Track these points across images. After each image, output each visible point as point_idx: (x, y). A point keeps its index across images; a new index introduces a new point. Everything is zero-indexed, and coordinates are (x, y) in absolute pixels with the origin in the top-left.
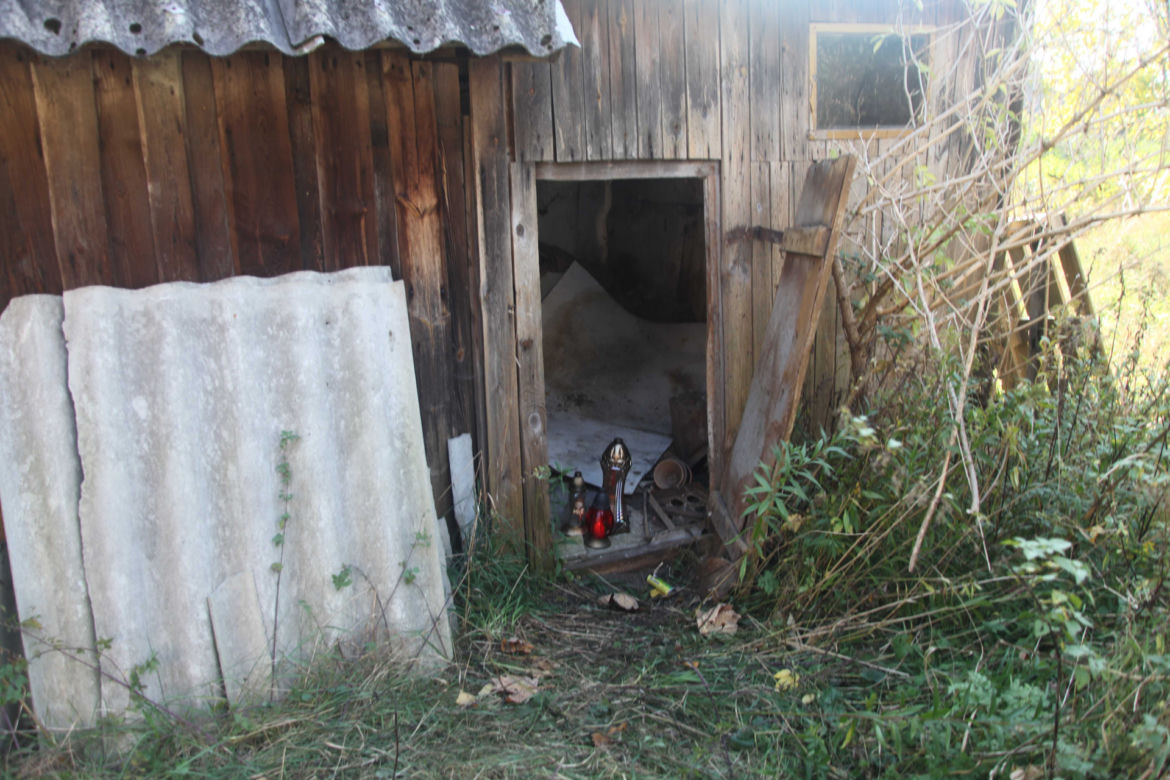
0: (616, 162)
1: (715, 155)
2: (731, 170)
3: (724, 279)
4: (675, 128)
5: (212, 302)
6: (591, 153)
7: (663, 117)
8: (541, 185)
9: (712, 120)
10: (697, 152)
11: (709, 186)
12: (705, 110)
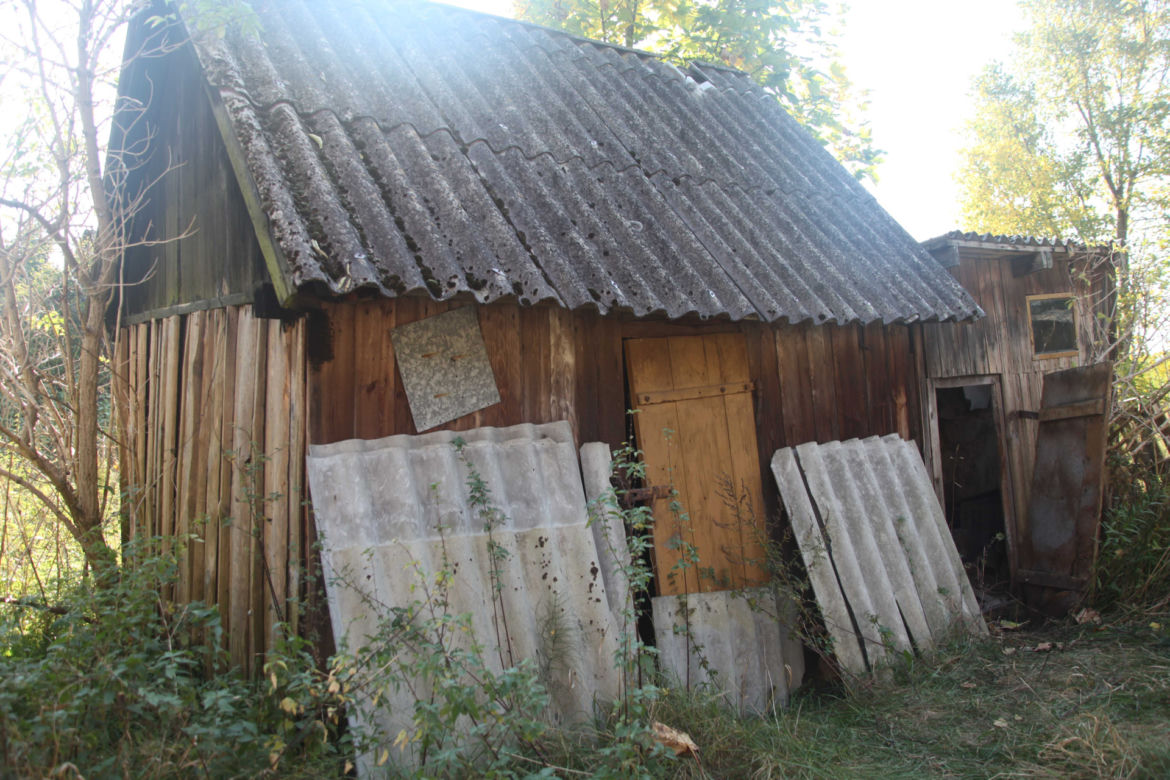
0: (962, 377)
1: (1000, 372)
2: (1006, 378)
3: (1009, 442)
4: (983, 357)
5: (850, 451)
6: (954, 373)
7: (978, 352)
8: (937, 390)
9: (996, 352)
10: (993, 371)
11: (996, 388)
12: (992, 345)
